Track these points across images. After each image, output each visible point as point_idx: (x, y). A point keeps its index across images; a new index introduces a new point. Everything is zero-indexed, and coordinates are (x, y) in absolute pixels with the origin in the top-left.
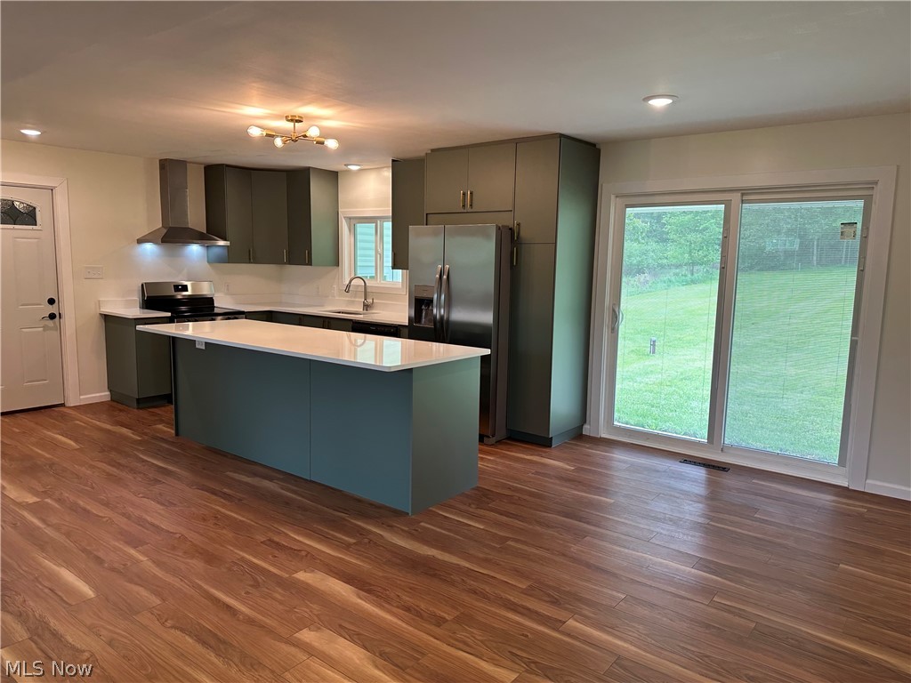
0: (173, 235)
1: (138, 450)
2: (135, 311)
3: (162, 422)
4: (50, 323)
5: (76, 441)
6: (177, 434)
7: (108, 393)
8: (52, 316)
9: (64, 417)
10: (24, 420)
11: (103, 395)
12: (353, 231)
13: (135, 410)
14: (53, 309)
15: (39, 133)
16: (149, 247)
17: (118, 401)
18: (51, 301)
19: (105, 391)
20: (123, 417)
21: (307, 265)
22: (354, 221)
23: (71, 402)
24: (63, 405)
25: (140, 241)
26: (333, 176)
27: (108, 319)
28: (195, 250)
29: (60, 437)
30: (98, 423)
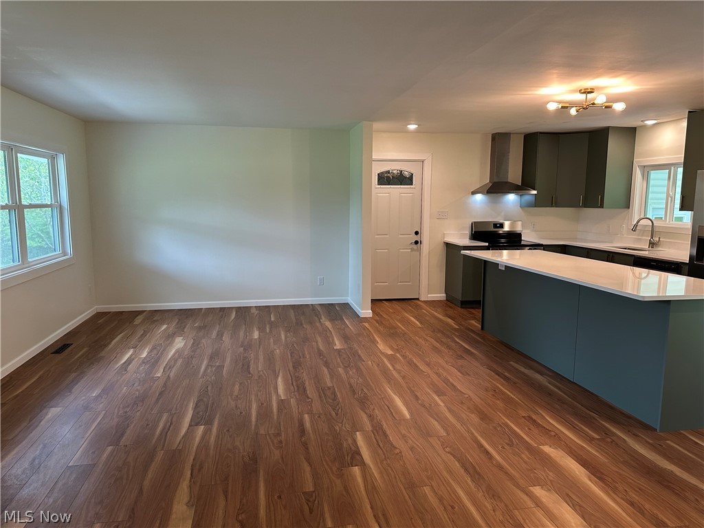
0: (496, 188)
1: (455, 335)
2: (465, 241)
3: (474, 318)
4: (415, 247)
5: (421, 323)
6: (482, 328)
7: (445, 295)
8: (416, 242)
9: (417, 306)
10: (396, 305)
11: (441, 296)
12: (646, 177)
13: (459, 309)
14: (417, 238)
15: (417, 126)
16: (479, 197)
17: (450, 300)
18: (417, 233)
19: (443, 294)
20: (450, 312)
21: (599, 207)
22: (646, 170)
23: (422, 299)
24: (418, 299)
25: (474, 193)
26: (631, 133)
27: (448, 245)
28: (511, 197)
29: (412, 319)
30: (435, 313)
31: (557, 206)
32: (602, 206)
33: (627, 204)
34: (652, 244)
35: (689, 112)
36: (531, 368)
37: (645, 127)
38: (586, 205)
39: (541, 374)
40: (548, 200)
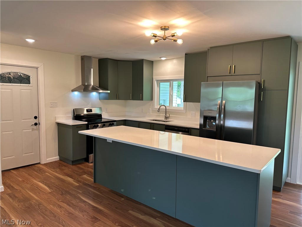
1: (79, 193)
2: (71, 122)
3: (85, 173)
4: (35, 127)
5: (49, 187)
6: (95, 182)
7: (58, 157)
8: (36, 124)
9: (40, 170)
10: (23, 172)
11: (56, 158)
12: (159, 86)
13: (71, 166)
14: (36, 121)
15: (34, 41)
16: (76, 93)
17: (63, 161)
18: (36, 118)
19: (57, 156)
20: (67, 170)
21: (141, 100)
22: (159, 81)
23: (43, 162)
24: (39, 163)
25: (73, 91)
26: (151, 63)
27: (59, 124)
28: (94, 94)
29: (41, 184)
30: (57, 174)
31: (119, 99)
32: (142, 99)
33: (152, 99)
34: (166, 118)
35: (186, 54)
36: (145, 213)
37: (161, 60)
38: (133, 99)
39: (155, 217)
40: (115, 96)
